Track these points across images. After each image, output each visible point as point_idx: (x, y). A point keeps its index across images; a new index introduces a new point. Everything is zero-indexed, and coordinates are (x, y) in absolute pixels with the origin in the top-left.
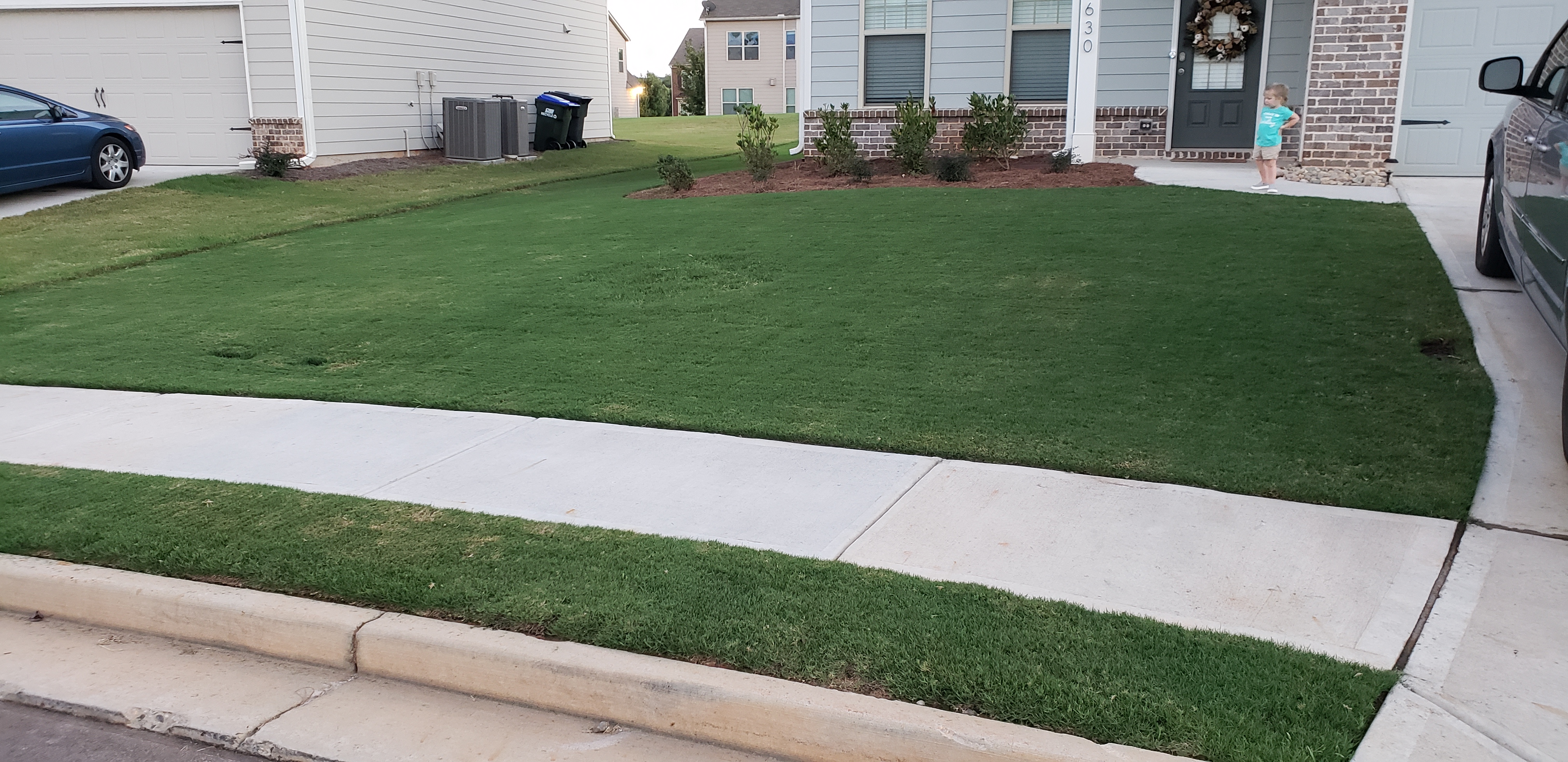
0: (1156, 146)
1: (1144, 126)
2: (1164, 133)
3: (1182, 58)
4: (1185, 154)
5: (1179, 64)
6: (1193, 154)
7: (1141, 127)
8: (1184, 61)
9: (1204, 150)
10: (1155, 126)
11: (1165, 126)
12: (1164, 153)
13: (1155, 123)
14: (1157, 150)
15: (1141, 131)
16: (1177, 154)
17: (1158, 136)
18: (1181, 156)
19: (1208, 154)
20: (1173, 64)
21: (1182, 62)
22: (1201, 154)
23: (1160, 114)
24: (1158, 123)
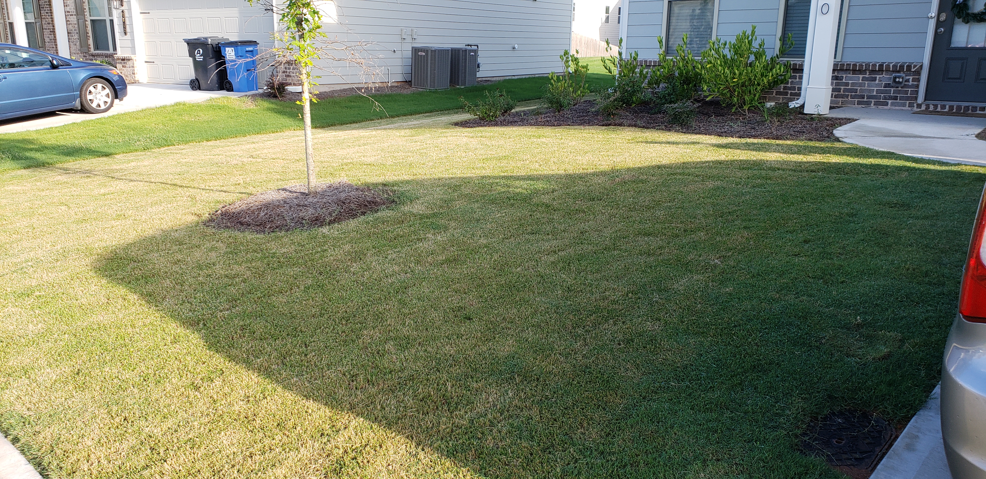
0: (907, 99)
1: (897, 80)
2: (917, 86)
3: (943, 17)
4: (936, 106)
5: (939, 24)
6: (943, 107)
7: (894, 81)
8: (944, 21)
9: (955, 104)
10: (908, 81)
11: (919, 80)
12: (915, 105)
13: (908, 77)
14: (908, 102)
15: (894, 84)
16: (928, 106)
17: (910, 89)
18: (932, 108)
19: (959, 108)
20: (932, 24)
21: (942, 22)
22: (951, 108)
23: (912, 70)
24: (911, 78)
